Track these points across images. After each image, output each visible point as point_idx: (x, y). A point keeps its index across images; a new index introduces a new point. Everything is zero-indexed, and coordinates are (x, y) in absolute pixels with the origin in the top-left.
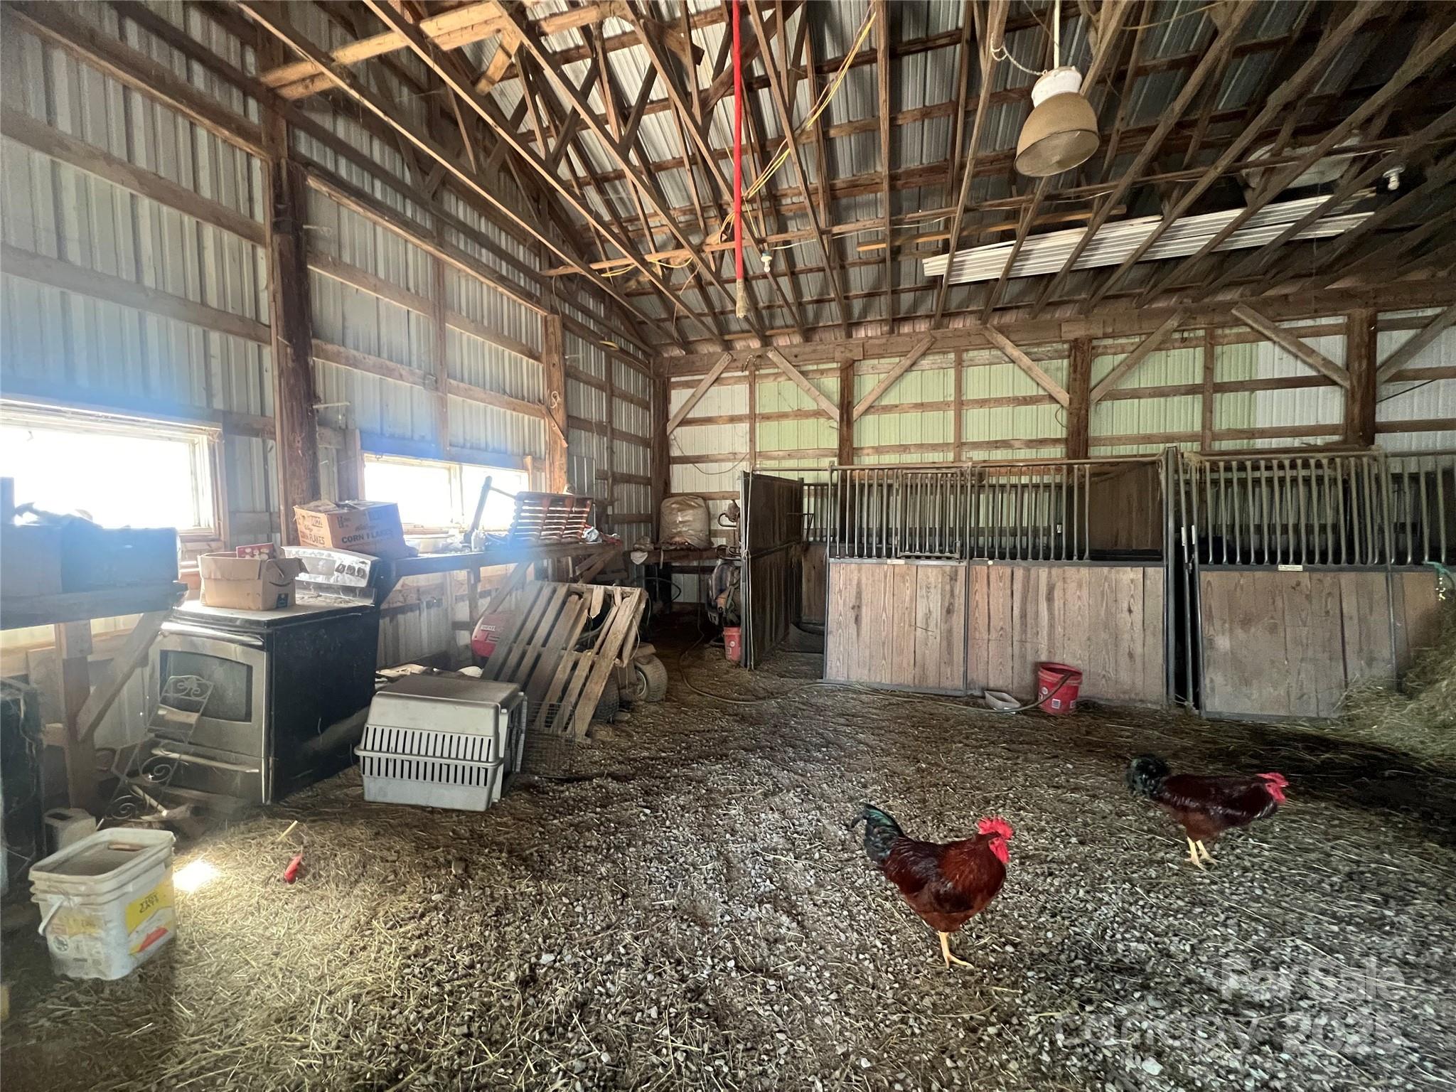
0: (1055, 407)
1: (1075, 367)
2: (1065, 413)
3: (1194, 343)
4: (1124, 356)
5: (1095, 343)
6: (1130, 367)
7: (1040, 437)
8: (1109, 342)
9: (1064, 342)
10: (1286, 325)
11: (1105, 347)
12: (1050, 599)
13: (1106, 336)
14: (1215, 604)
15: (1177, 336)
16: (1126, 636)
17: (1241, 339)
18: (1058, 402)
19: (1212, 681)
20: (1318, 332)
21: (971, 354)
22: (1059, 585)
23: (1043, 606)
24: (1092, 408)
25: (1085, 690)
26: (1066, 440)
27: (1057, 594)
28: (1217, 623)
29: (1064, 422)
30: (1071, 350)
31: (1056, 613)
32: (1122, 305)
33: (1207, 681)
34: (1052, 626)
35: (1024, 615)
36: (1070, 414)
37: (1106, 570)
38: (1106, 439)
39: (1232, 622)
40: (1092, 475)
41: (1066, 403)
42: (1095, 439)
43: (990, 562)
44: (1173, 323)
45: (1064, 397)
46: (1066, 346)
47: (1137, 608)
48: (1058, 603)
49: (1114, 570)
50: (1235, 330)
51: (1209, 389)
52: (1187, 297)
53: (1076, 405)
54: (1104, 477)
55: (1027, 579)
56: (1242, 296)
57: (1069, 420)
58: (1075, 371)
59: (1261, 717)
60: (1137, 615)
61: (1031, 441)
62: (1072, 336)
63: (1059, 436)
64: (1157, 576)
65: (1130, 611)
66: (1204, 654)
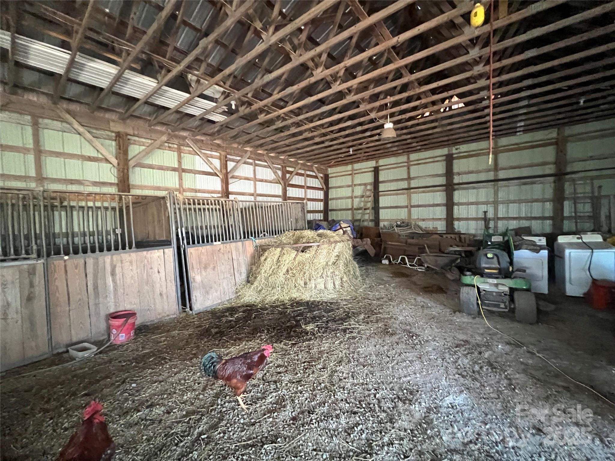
0: (109, 165)
1: (120, 146)
2: (116, 170)
3: (174, 149)
4: (144, 147)
5: (129, 137)
6: (148, 153)
7: (101, 180)
8: (136, 139)
9: (112, 132)
10: (203, 151)
11: (135, 141)
12: (113, 274)
13: (134, 135)
14: (194, 262)
15: (166, 144)
16: (158, 285)
17: (190, 153)
18: (111, 163)
19: (196, 297)
20: (212, 157)
21: (46, 121)
22: (119, 264)
23: (109, 280)
24: (130, 170)
25: (139, 321)
26: (118, 184)
27: (118, 270)
28: (196, 270)
29: (116, 175)
30: (116, 137)
31: (118, 282)
32: (141, 123)
33: (194, 297)
34: (115, 290)
35: (96, 287)
36: (119, 170)
37: (145, 253)
38: (139, 186)
39: (201, 269)
40: (133, 203)
41: (116, 165)
42: (133, 185)
43: (66, 258)
44: (164, 138)
45: (115, 161)
46: (114, 134)
47: (162, 270)
48: (118, 276)
49: (149, 252)
50: (188, 148)
51: (180, 170)
52: (169, 128)
53: (121, 166)
54: (140, 204)
55: (96, 264)
56: (189, 135)
57: (118, 174)
58: (120, 149)
59: (213, 306)
60: (163, 274)
61: (96, 182)
62: (116, 130)
63: (113, 182)
64: (170, 252)
65: (159, 272)
66: (192, 285)
